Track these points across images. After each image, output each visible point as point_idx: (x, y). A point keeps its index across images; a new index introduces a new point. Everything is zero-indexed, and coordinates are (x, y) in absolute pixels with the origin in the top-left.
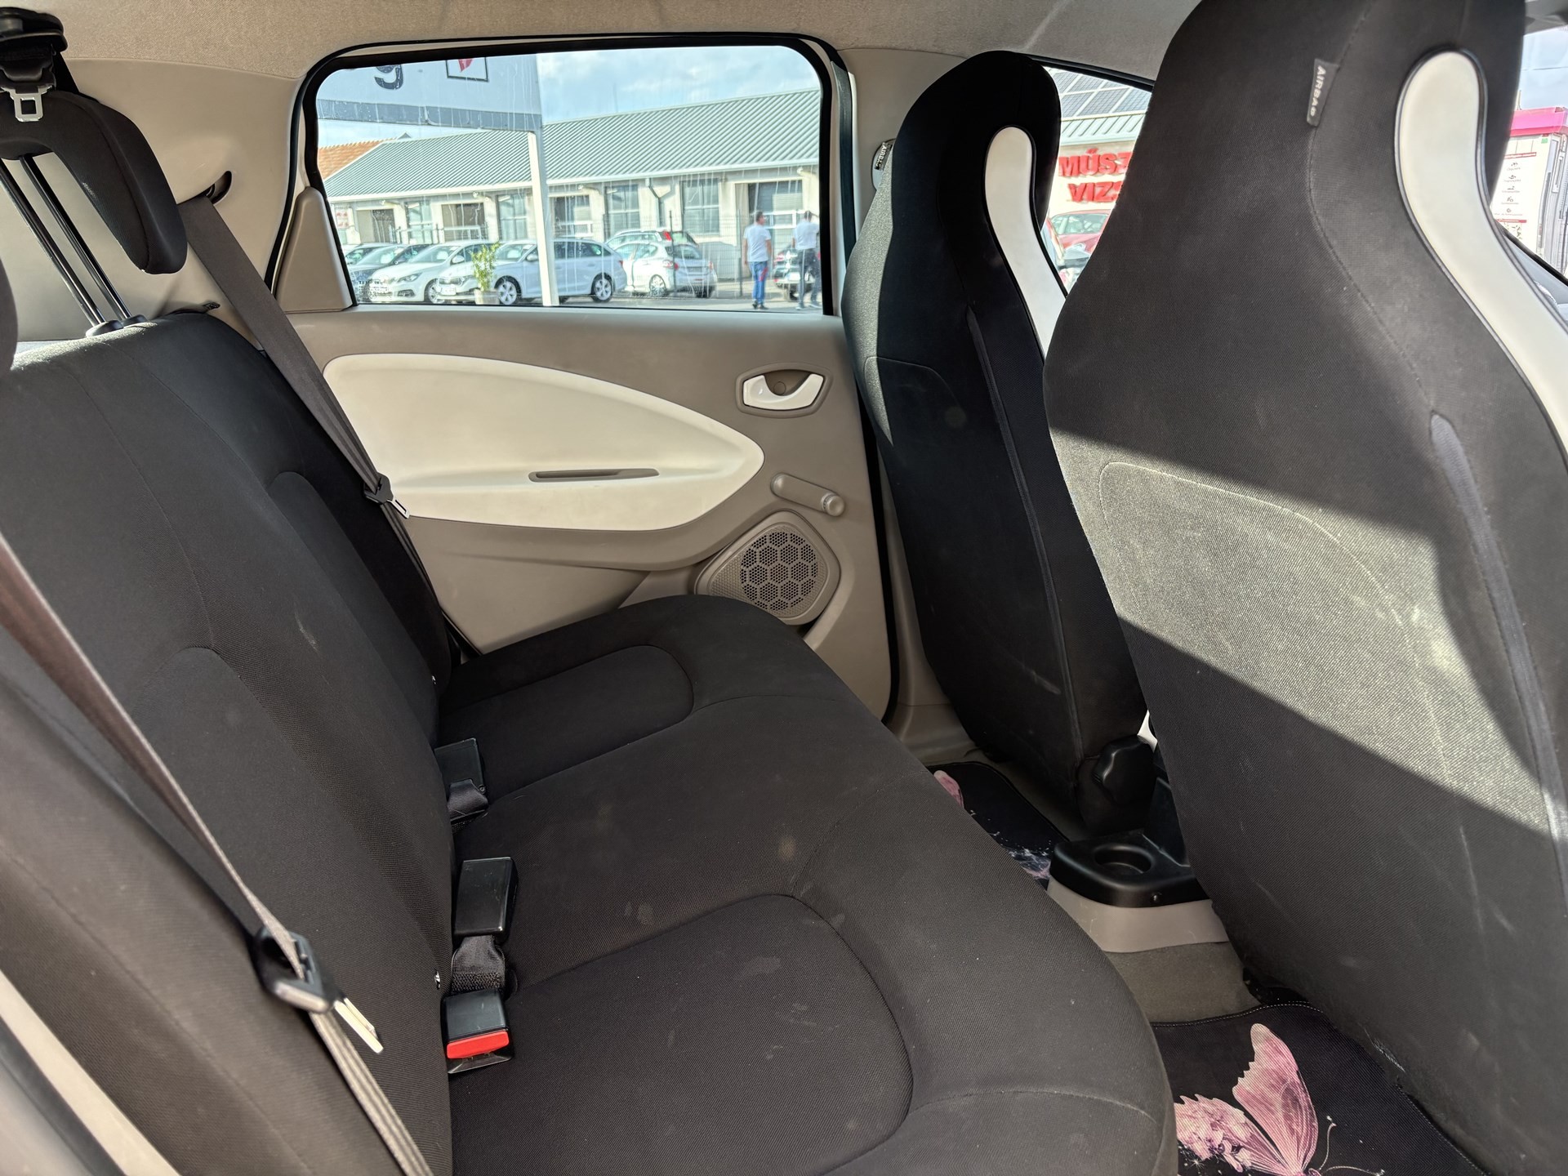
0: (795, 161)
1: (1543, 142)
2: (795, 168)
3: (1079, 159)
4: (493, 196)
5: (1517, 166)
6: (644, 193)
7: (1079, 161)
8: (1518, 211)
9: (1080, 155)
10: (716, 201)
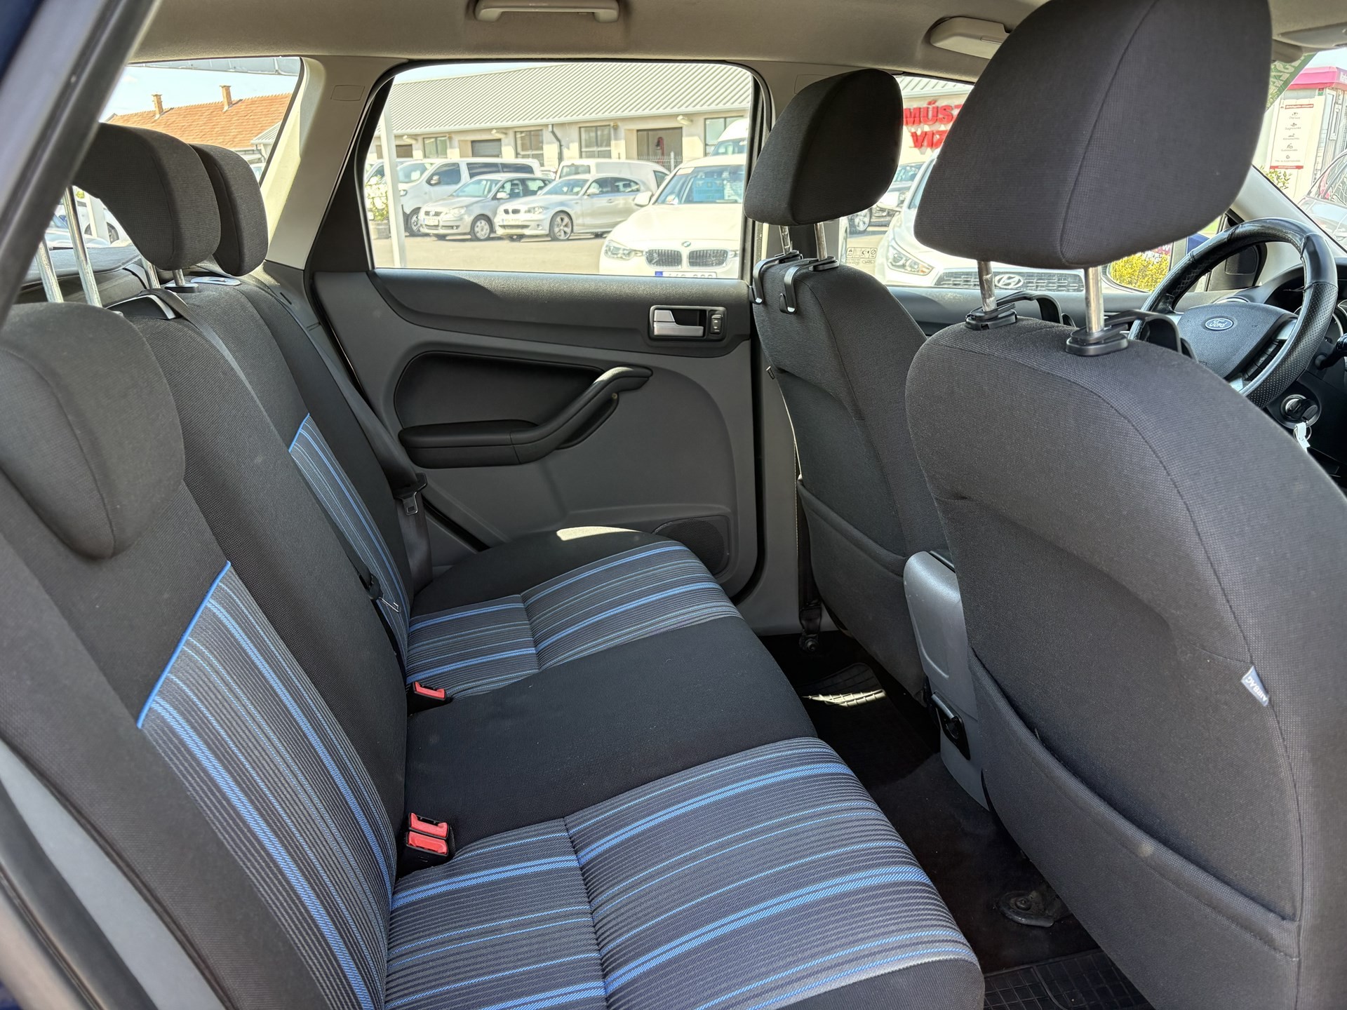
0: (676, 110)
1: (1319, 95)
2: (675, 116)
3: (920, 108)
4: (420, 139)
5: (1298, 116)
6: (547, 135)
7: (920, 112)
8: (1296, 158)
9: (921, 107)
10: (609, 145)
